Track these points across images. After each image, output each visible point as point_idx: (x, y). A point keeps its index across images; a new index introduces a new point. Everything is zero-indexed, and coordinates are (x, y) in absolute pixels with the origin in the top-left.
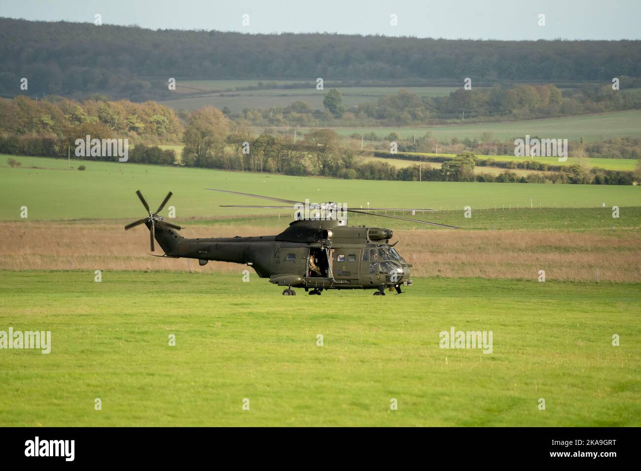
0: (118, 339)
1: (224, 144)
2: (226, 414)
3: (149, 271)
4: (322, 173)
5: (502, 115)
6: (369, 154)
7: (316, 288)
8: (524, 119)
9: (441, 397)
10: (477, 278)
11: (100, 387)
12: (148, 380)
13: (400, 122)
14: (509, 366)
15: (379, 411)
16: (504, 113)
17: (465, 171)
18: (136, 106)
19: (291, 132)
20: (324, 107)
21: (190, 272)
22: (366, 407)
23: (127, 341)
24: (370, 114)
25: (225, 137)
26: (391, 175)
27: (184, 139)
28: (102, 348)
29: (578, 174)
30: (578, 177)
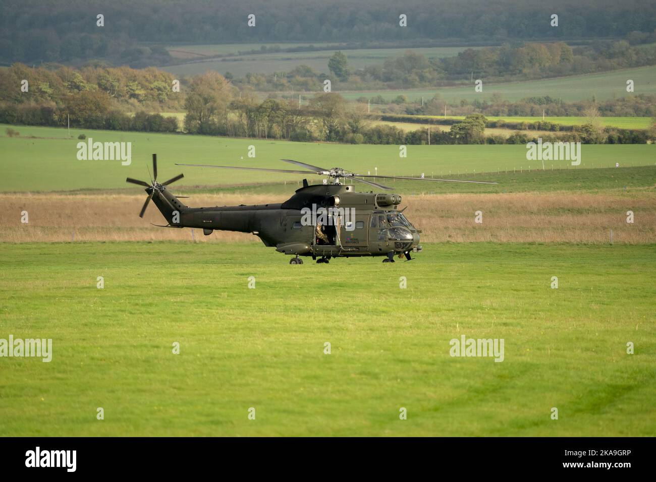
0: (122, 311)
1: (227, 110)
2: (232, 385)
3: (152, 242)
4: (328, 139)
5: (511, 75)
6: (376, 118)
7: (324, 256)
8: (535, 78)
9: (452, 364)
10: (488, 243)
11: (104, 360)
12: (152, 353)
13: (407, 84)
14: (521, 332)
15: (389, 380)
16: (514, 72)
17: (474, 133)
18: (136, 72)
19: (296, 97)
20: (329, 71)
21: (195, 242)
22: (376, 376)
23: (131, 313)
24: (376, 77)
25: (228, 103)
26: (399, 139)
27: (186, 106)
28: (106, 321)
29: (590, 134)
30: (591, 137)
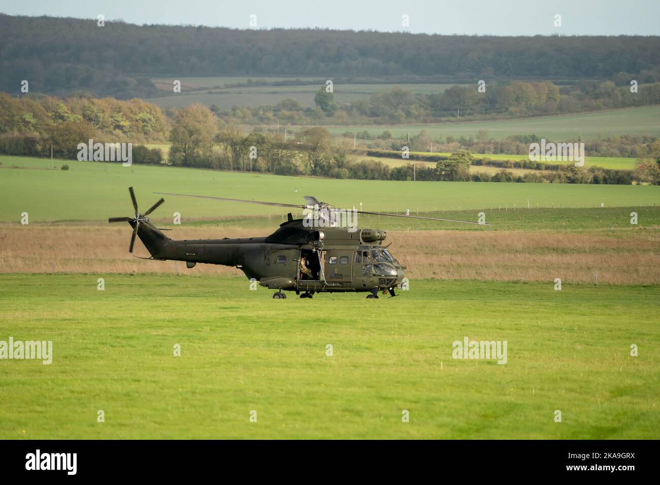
0: (103, 344)
1: (213, 143)
2: (214, 420)
3: (135, 274)
4: (314, 173)
5: (498, 113)
6: (362, 153)
7: (307, 291)
8: (520, 117)
9: (435, 402)
10: (472, 280)
11: (85, 393)
12: (134, 386)
13: (393, 120)
14: (505, 371)
15: (373, 417)
16: (500, 110)
17: (460, 170)
18: (122, 103)
19: (281, 130)
20: (315, 105)
21: (178, 275)
22: (359, 414)
23: (112, 346)
24: (362, 112)
25: (213, 136)
26: (385, 175)
27: (171, 138)
28: (87, 353)
29: (576, 174)
30: (576, 176)
